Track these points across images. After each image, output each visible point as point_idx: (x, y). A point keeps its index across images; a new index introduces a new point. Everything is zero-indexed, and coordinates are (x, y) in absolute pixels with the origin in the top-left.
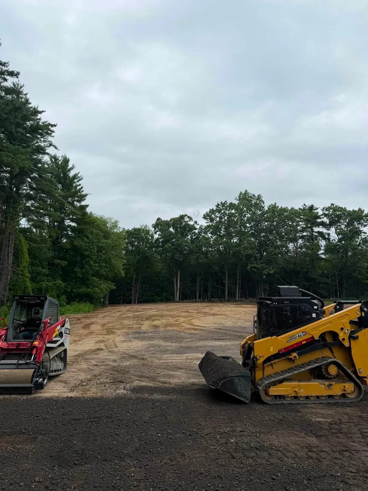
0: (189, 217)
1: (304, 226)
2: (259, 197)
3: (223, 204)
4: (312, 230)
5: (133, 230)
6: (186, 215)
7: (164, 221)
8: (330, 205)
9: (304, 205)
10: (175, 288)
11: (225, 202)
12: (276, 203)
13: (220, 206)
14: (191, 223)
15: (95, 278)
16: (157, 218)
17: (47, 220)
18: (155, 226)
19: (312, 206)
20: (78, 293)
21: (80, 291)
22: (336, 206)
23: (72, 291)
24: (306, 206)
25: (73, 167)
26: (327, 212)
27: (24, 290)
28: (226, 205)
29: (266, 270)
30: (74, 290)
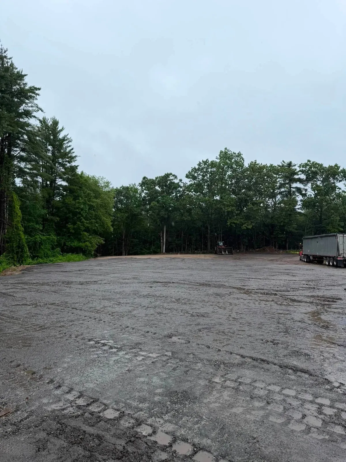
0: (174, 175)
1: (283, 182)
2: (239, 155)
3: (205, 163)
4: (290, 185)
5: (121, 189)
6: (171, 174)
7: (150, 180)
8: (306, 162)
9: (283, 161)
10: (162, 241)
11: (207, 160)
12: (256, 161)
13: (201, 165)
14: (176, 181)
15: (86, 233)
16: (143, 177)
17: (40, 180)
18: (142, 184)
19: (291, 162)
20: (71, 246)
21: (73, 245)
22: (313, 162)
23: (65, 244)
24: (284, 162)
25: (63, 128)
26: (304, 169)
27: (19, 242)
28: (208, 164)
29: (245, 225)
30: (67, 244)
